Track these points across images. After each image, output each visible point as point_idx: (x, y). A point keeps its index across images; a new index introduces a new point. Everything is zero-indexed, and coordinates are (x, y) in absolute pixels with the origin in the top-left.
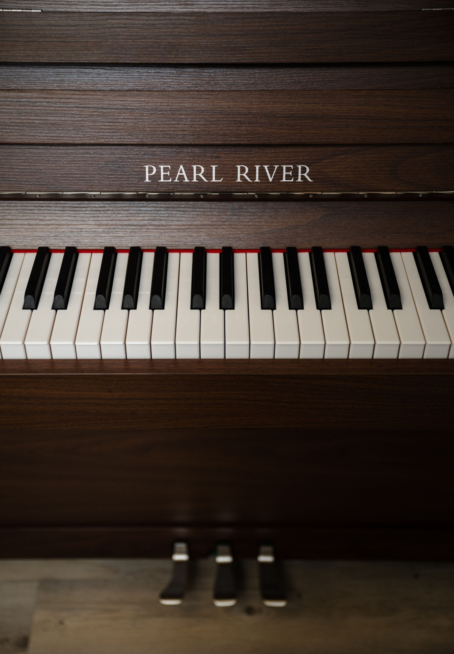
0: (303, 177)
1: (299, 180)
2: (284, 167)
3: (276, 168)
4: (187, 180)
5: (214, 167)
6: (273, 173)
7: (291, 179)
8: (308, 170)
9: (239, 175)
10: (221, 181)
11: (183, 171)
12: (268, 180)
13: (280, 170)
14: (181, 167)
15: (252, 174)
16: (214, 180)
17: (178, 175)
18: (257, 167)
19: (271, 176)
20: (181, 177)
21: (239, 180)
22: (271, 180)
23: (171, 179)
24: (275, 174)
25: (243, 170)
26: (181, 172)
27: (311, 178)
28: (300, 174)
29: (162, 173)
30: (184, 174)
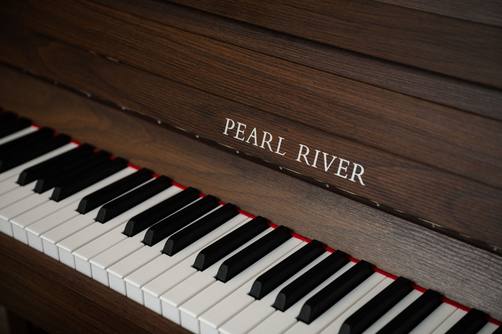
0: (356, 178)
1: (352, 179)
2: (342, 160)
3: (334, 159)
4: (256, 144)
5: (281, 139)
6: (330, 163)
7: (345, 175)
8: (362, 172)
9: (300, 154)
10: (283, 155)
11: (255, 134)
12: (324, 169)
13: (337, 162)
14: (255, 130)
15: (311, 157)
16: (278, 152)
17: (250, 137)
18: (318, 152)
19: (327, 166)
20: (252, 140)
21: (298, 160)
22: (326, 169)
23: (244, 138)
24: (332, 164)
25: (304, 151)
26: (253, 134)
27: (364, 182)
28: (354, 173)
29: (238, 131)
30: (255, 137)
